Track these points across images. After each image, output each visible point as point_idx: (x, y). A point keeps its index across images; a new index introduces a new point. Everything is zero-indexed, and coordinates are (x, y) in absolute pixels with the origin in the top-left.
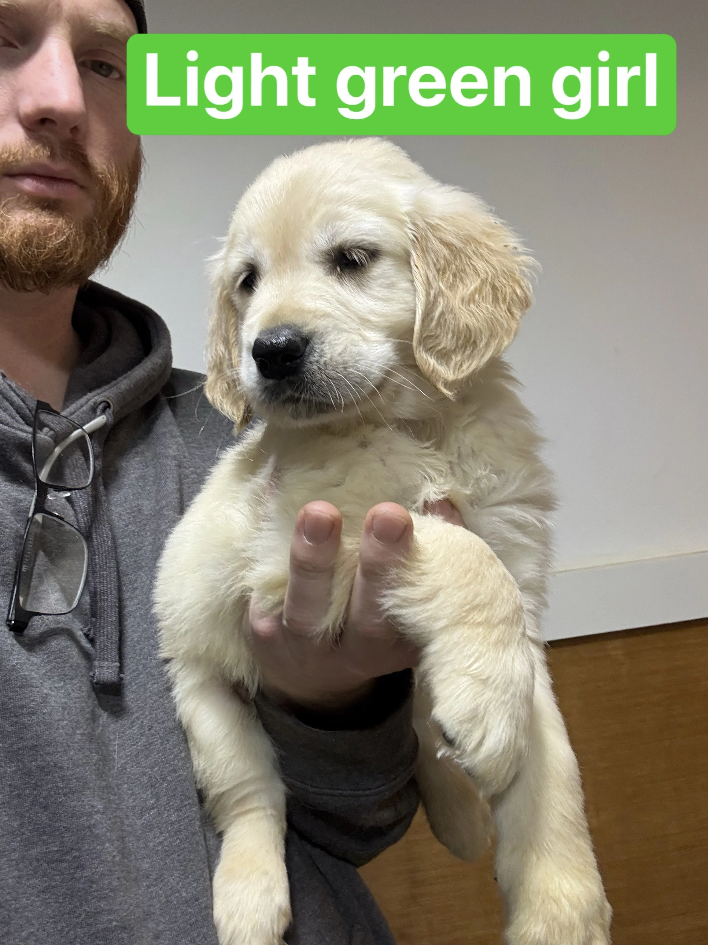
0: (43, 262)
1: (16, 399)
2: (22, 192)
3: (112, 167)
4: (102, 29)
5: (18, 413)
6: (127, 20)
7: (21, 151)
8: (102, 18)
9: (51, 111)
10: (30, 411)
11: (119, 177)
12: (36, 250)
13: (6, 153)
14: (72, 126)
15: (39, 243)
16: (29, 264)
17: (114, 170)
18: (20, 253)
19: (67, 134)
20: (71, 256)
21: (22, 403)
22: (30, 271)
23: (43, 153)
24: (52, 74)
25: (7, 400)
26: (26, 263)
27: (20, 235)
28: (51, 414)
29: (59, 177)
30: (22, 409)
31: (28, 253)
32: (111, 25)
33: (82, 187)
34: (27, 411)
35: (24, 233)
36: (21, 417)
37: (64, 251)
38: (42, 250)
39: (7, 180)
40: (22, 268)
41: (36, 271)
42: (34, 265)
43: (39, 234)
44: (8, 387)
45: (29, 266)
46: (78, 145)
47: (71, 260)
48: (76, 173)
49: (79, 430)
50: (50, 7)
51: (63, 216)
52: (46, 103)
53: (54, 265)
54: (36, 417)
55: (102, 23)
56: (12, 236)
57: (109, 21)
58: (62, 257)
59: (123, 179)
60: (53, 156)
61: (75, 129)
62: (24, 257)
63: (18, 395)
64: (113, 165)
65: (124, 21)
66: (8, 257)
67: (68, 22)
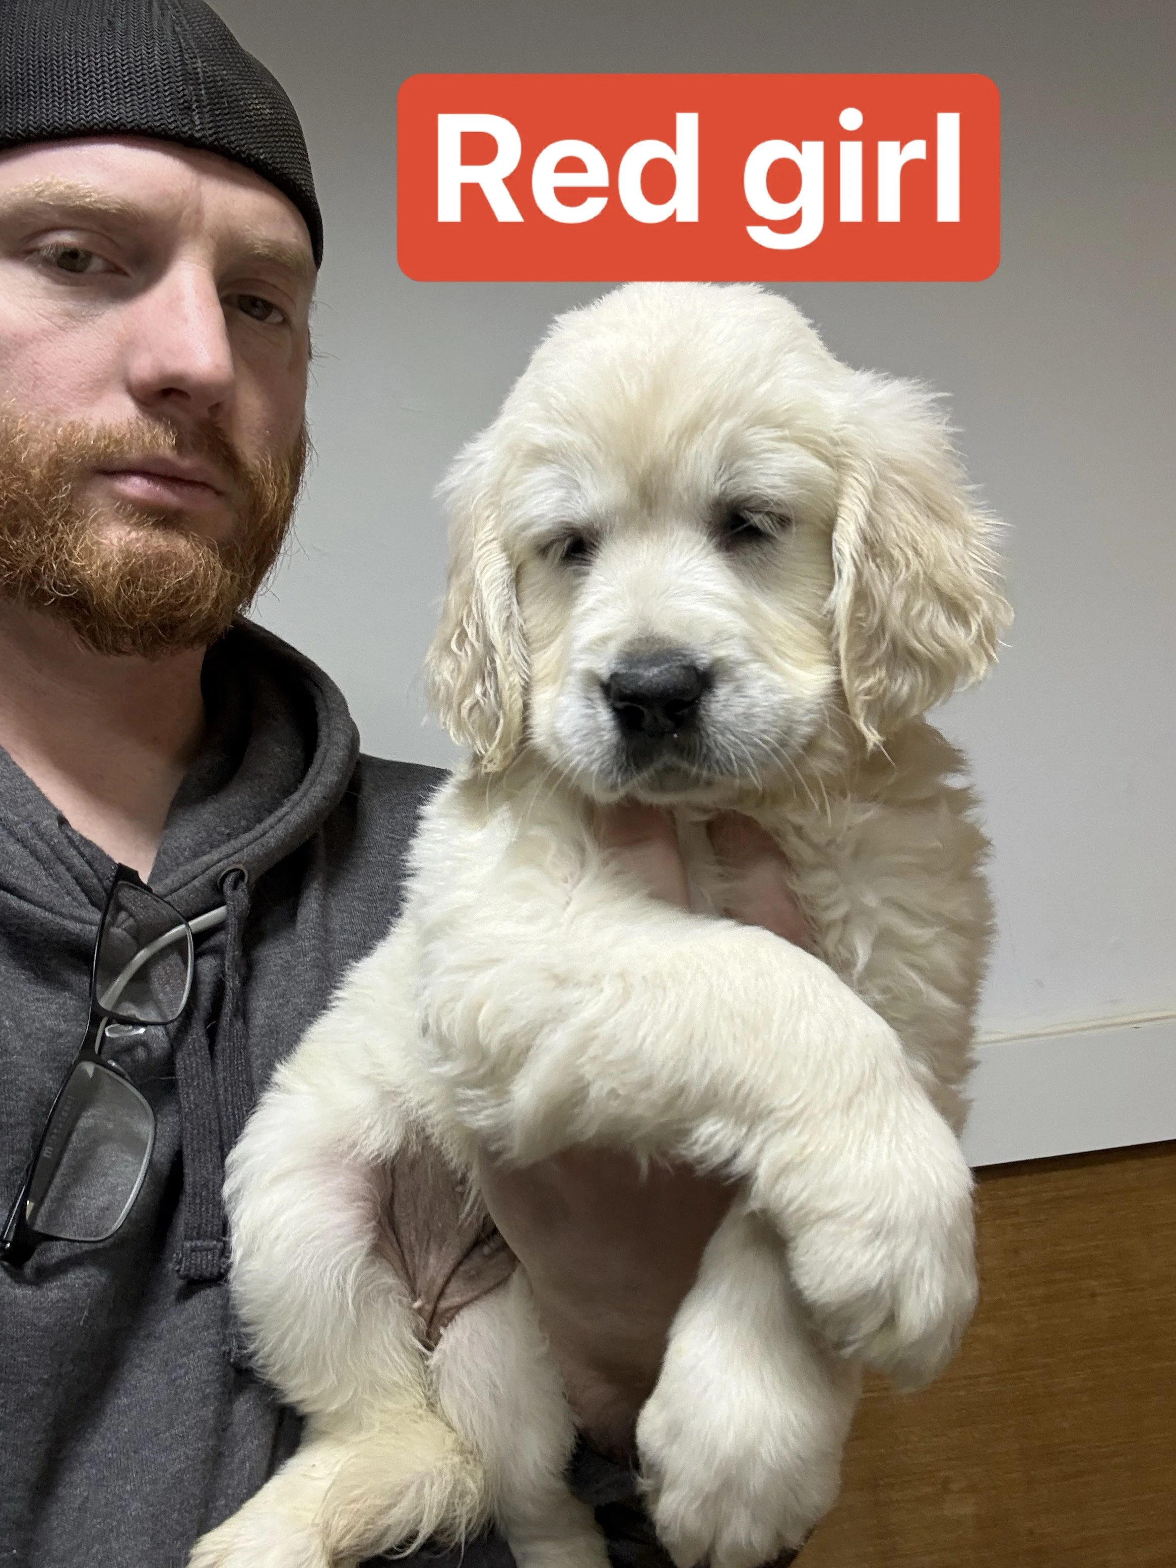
0: (154, 612)
1: (78, 862)
2: (125, 500)
3: (268, 462)
4: (261, 250)
5: (79, 884)
6: (300, 236)
7: (128, 436)
8: (264, 233)
9: (180, 378)
10: (100, 880)
11: (276, 477)
12: (142, 591)
13: (104, 438)
14: (214, 402)
15: (147, 582)
16: (131, 613)
17: (270, 466)
18: (118, 596)
19: (204, 413)
20: (198, 601)
21: (87, 868)
22: (132, 625)
23: (165, 440)
24: (186, 321)
25: (63, 863)
26: (127, 612)
27: (120, 568)
28: (136, 889)
29: (187, 478)
30: (86, 876)
31: (131, 597)
32: (277, 243)
33: (218, 493)
34: (95, 881)
35: (125, 564)
36: (84, 890)
37: (188, 594)
38: (153, 593)
39: (100, 479)
40: (119, 619)
41: (142, 625)
42: (139, 616)
43: (149, 567)
44: (65, 841)
45: (131, 617)
46: (219, 429)
47: (198, 607)
48: (215, 474)
49: (183, 927)
50: (184, 214)
51: (187, 537)
52: (176, 365)
53: (171, 616)
54: (111, 894)
55: (262, 241)
56: (105, 567)
57: (273, 238)
58: (182, 604)
59: (282, 481)
60: (179, 447)
61: (216, 408)
62: (124, 603)
63: (82, 855)
64: (269, 459)
65: (297, 237)
66: (97, 604)
67: (212, 237)
